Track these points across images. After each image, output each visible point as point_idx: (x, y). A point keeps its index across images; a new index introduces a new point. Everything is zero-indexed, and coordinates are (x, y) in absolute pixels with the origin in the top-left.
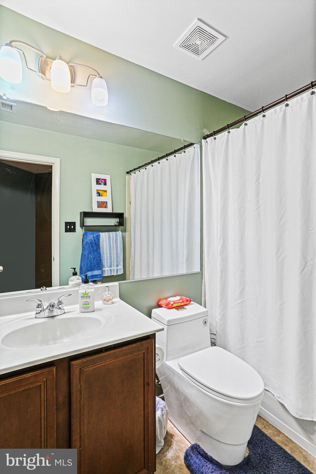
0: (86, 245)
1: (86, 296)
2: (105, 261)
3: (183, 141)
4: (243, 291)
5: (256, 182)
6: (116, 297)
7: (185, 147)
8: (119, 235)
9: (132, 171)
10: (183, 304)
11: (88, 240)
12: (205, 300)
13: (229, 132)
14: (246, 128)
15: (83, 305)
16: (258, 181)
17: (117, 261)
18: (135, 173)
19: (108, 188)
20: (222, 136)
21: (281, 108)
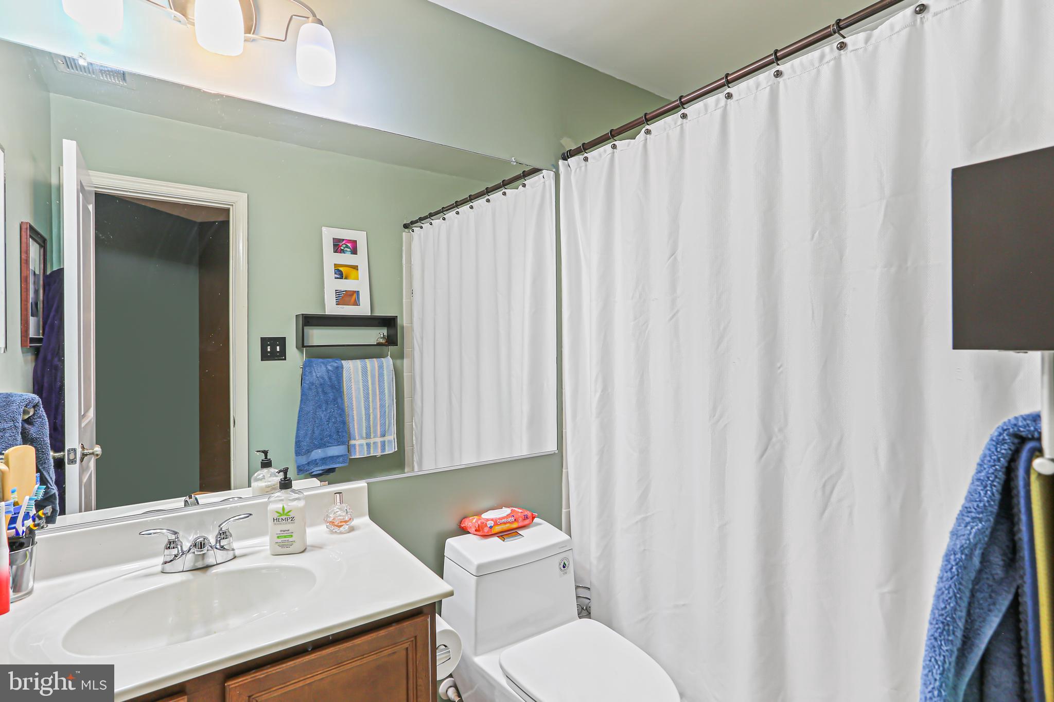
0: (310, 389)
1: (284, 517)
2: (356, 424)
3: (515, 163)
4: (644, 496)
5: (670, 258)
6: (361, 515)
7: (526, 174)
8: (388, 366)
9: (416, 222)
10: (515, 525)
11: (315, 377)
12: (569, 514)
13: (614, 147)
14: (648, 140)
15: (278, 537)
16: (673, 257)
17: (383, 425)
18: (421, 228)
19: (360, 260)
20: (600, 155)
21: (718, 101)
